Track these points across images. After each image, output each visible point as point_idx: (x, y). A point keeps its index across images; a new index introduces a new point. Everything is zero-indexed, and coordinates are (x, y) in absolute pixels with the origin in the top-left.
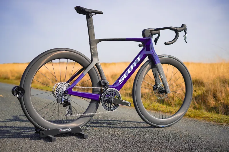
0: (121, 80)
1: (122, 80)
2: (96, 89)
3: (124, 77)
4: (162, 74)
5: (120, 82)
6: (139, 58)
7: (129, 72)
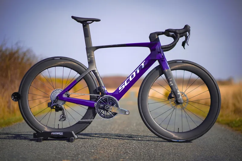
0: (121, 87)
1: (123, 88)
2: (93, 96)
3: (124, 84)
4: (171, 81)
5: (120, 89)
6: (143, 64)
7: (131, 79)
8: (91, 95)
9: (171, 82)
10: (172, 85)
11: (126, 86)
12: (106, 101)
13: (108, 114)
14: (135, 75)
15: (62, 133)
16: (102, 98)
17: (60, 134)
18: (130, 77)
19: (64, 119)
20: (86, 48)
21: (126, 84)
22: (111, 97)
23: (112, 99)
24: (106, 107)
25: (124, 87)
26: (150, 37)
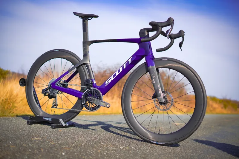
0: (108, 81)
3: (111, 78)
4: (154, 78)
5: (106, 83)
6: (130, 60)
7: (117, 74)
8: (82, 86)
9: (153, 80)
10: (155, 82)
11: (112, 80)
12: (92, 93)
13: (92, 106)
14: (121, 71)
15: (51, 119)
16: (88, 90)
17: (50, 120)
18: (117, 72)
19: (56, 106)
20: (83, 42)
21: (112, 79)
22: (95, 90)
23: (96, 92)
24: (90, 99)
25: (110, 81)
26: (140, 33)
